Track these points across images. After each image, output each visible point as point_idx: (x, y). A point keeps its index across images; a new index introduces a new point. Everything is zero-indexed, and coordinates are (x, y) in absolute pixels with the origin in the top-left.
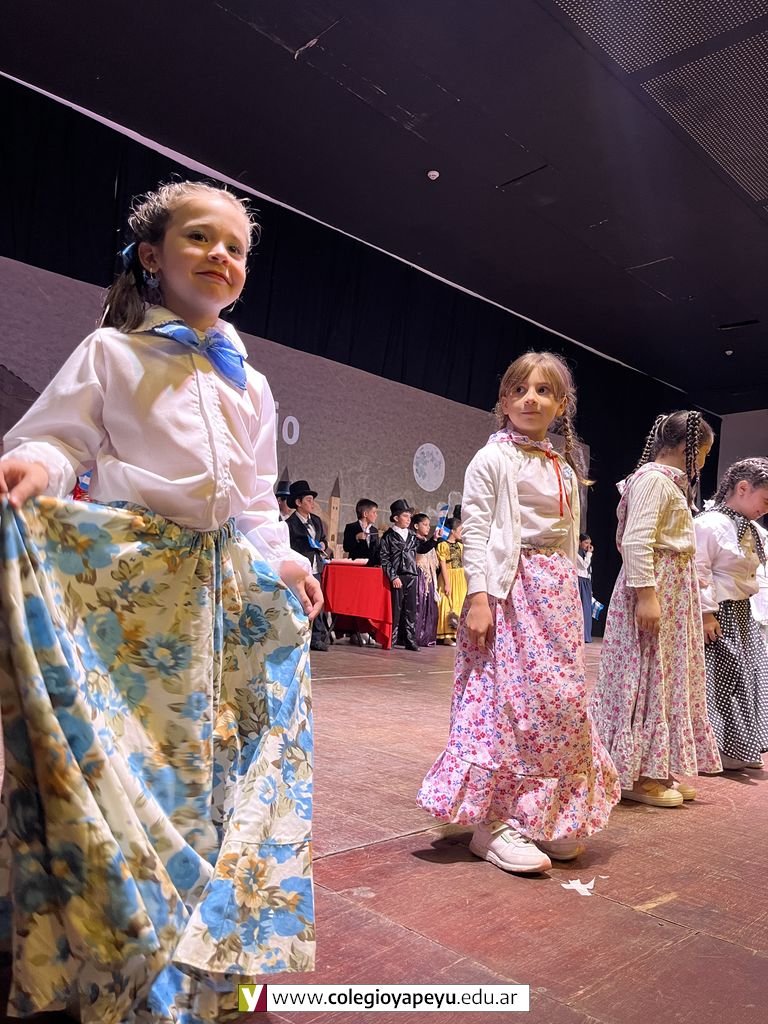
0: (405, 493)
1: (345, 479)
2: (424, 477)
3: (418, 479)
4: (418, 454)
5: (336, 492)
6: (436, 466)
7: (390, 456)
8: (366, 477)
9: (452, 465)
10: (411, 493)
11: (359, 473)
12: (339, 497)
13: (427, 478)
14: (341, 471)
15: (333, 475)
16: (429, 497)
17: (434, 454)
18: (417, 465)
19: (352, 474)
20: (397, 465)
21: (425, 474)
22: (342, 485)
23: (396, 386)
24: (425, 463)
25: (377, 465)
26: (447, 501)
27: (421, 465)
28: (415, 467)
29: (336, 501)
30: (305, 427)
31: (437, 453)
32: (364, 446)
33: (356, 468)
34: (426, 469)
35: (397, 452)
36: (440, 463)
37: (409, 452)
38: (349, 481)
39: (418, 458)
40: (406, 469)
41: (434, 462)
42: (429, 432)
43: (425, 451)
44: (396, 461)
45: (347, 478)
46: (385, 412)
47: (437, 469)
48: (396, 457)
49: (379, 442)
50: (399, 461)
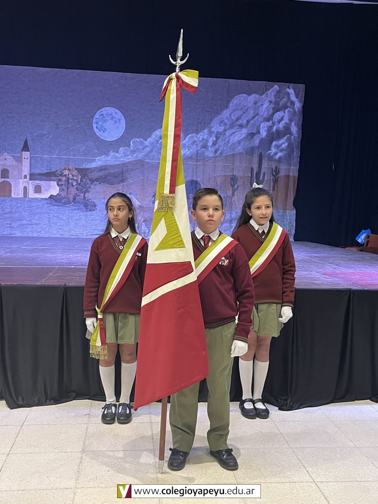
0: (86, 144)
2: (104, 131)
3: (98, 133)
4: (97, 116)
5: (26, 148)
6: (116, 122)
7: (71, 120)
8: (51, 136)
9: (133, 120)
10: (93, 143)
11: (45, 135)
13: (107, 132)
14: (29, 135)
15: (22, 138)
16: (110, 144)
17: (114, 115)
18: (97, 123)
19: (38, 136)
20: (78, 126)
21: (105, 129)
23: (73, 72)
24: (105, 121)
25: (59, 128)
26: (129, 146)
27: (100, 123)
28: (95, 126)
29: (26, 154)
31: (116, 113)
32: (47, 116)
33: (41, 132)
34: (106, 125)
35: (77, 117)
36: (120, 120)
37: (88, 116)
38: (36, 140)
39: (97, 119)
40: (87, 127)
41: (114, 119)
42: (107, 99)
43: (104, 113)
44: (76, 124)
45: (34, 139)
46: (63, 92)
47: (117, 124)
48: (76, 121)
49: (60, 112)
50: (79, 123)
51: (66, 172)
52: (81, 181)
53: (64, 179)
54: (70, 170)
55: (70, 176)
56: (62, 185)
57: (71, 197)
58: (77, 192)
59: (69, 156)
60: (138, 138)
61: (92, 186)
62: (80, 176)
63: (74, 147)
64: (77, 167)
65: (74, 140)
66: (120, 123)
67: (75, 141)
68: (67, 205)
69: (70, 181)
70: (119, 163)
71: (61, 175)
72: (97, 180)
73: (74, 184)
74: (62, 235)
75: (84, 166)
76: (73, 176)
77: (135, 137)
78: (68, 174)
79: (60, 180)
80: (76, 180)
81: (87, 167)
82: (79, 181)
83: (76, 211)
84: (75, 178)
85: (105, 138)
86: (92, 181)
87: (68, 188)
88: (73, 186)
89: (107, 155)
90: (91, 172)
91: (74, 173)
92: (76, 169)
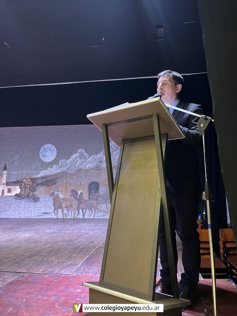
0: (36, 165)
2: (45, 157)
3: (42, 158)
4: (42, 149)
7: (29, 152)
8: (18, 162)
9: (61, 150)
10: (39, 164)
11: (15, 161)
13: (47, 157)
14: (7, 162)
15: (3, 163)
16: (49, 164)
17: (51, 148)
18: (42, 153)
19: (12, 162)
20: (32, 155)
21: (46, 156)
22: (7, 166)
23: (30, 128)
24: (46, 152)
25: (22, 157)
26: (58, 164)
28: (40, 154)
29: (5, 172)
31: (52, 147)
32: (17, 151)
33: (13, 159)
34: (47, 154)
36: (54, 150)
37: (37, 150)
39: (42, 151)
40: (36, 156)
41: (51, 150)
42: (48, 140)
43: (46, 147)
45: (10, 164)
46: (26, 138)
47: (52, 153)
48: (31, 152)
49: (23, 149)
50: (32, 154)
51: (25, 181)
52: (32, 185)
53: (23, 184)
54: (26, 179)
55: (27, 182)
56: (22, 188)
57: (26, 194)
58: (29, 191)
59: (27, 171)
60: (63, 159)
61: (38, 188)
62: (31, 183)
63: (29, 167)
64: (30, 177)
66: (54, 152)
68: (24, 199)
69: (26, 185)
70: (52, 174)
71: (22, 182)
72: (40, 184)
73: (28, 187)
74: (20, 217)
75: (34, 177)
76: (28, 182)
77: (62, 159)
79: (21, 185)
80: (29, 185)
81: (36, 177)
82: (31, 185)
83: (28, 203)
84: (29, 183)
85: (46, 161)
86: (38, 185)
87: (25, 189)
89: (46, 170)
90: (38, 180)
91: (29, 181)
92: (30, 178)
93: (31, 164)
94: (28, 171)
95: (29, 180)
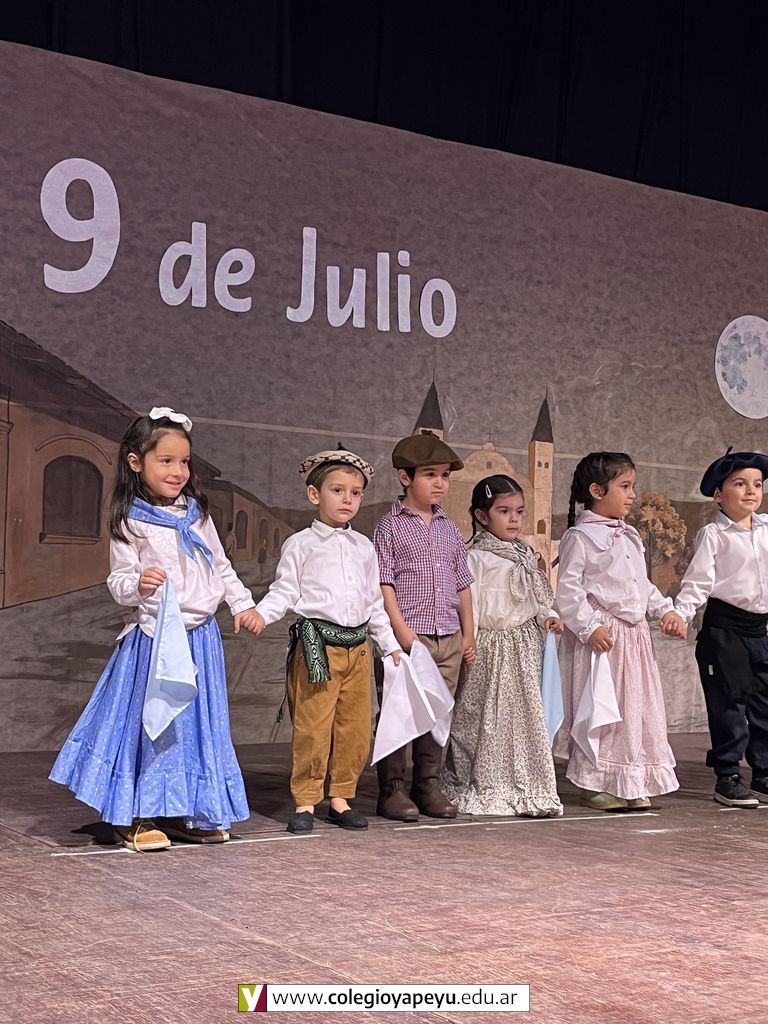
1: (563, 403)
2: (741, 389)
3: (729, 394)
4: (724, 340)
5: (543, 430)
7: (662, 348)
8: (610, 395)
11: (594, 389)
12: (551, 440)
13: (748, 391)
14: (552, 388)
15: (533, 394)
18: (725, 363)
19: (576, 391)
20: (678, 367)
21: (745, 383)
22: (555, 415)
23: (666, 197)
24: (744, 357)
27: (732, 362)
28: (719, 369)
29: (544, 451)
30: (469, 298)
32: (602, 330)
33: (585, 377)
34: (745, 371)
35: (677, 338)
37: (703, 338)
38: (571, 406)
39: (725, 348)
40: (699, 373)
42: (748, 291)
43: (741, 332)
44: (674, 358)
45: (567, 401)
46: (644, 256)
48: (674, 350)
49: (634, 320)
50: (681, 359)
51: (649, 514)
54: (658, 509)
55: (659, 526)
62: (684, 528)
63: (670, 434)
64: (679, 497)
65: (670, 410)
67: (674, 414)
69: (660, 544)
71: (637, 522)
73: (669, 554)
76: (666, 527)
78: (654, 522)
80: (674, 541)
82: (683, 542)
84: (670, 532)
85: (744, 410)
88: (666, 559)
91: (668, 518)
92: (673, 504)
93: (678, 419)
94: (662, 459)
95: (672, 515)
